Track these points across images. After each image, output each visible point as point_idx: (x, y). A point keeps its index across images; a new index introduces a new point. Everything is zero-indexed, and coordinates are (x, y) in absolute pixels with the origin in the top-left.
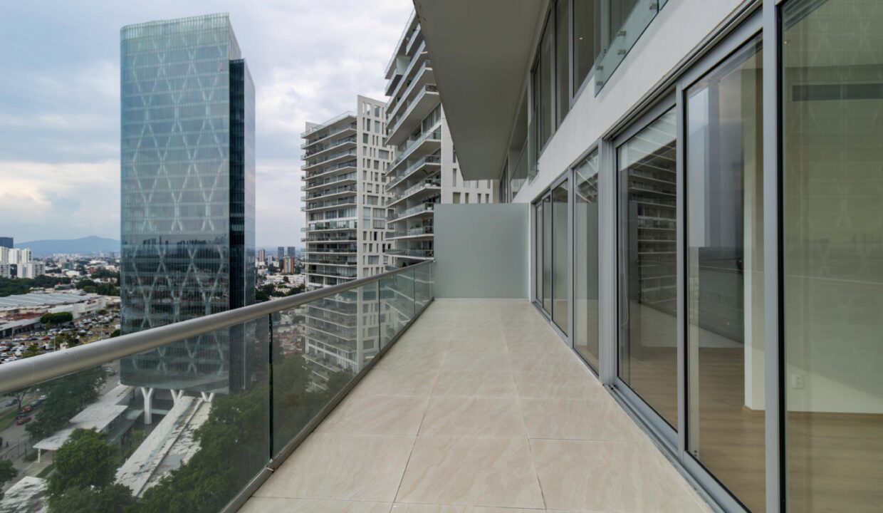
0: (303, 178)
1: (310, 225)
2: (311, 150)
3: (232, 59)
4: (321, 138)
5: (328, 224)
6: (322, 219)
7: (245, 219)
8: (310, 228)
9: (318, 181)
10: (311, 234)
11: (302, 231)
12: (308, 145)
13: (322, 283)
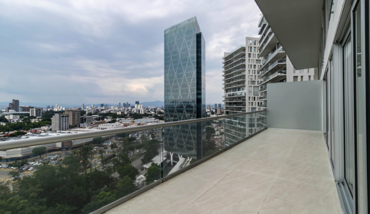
0: (223, 75)
1: (226, 95)
2: (226, 63)
3: (197, 33)
4: (230, 58)
5: (233, 94)
6: (231, 92)
7: (202, 93)
8: (226, 96)
9: (229, 76)
10: (226, 98)
11: (223, 97)
12: (225, 62)
13: (231, 119)
